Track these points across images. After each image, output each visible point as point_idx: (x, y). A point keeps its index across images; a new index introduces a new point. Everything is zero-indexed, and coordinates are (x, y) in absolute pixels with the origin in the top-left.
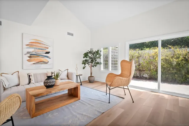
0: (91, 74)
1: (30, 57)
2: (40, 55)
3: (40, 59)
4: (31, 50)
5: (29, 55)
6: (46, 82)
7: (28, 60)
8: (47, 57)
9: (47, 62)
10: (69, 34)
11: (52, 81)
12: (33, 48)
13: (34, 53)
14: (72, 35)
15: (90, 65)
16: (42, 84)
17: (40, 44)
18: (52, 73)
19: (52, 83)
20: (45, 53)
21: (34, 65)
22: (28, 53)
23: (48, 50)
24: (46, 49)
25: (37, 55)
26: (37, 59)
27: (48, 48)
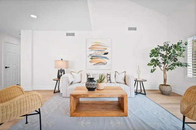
0: (165, 80)
1: (91, 59)
2: (99, 57)
3: (99, 60)
4: (92, 52)
5: (90, 57)
6: (87, 83)
7: (90, 62)
8: (106, 58)
9: (106, 63)
10: (130, 29)
11: (92, 84)
12: (94, 50)
13: (95, 55)
14: (135, 29)
15: (162, 68)
16: (84, 85)
17: (99, 45)
18: (108, 75)
19: (93, 86)
20: (104, 55)
21: (95, 66)
22: (90, 55)
23: (106, 51)
24: (104, 50)
25: (97, 57)
26: (97, 60)
27: (106, 49)
